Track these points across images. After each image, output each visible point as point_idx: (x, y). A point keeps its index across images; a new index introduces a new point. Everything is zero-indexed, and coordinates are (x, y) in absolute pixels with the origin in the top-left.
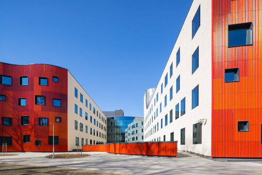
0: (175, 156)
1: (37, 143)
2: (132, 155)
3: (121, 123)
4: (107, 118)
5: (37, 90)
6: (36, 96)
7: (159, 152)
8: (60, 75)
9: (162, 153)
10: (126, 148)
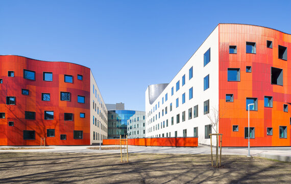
0: (196, 147)
1: (63, 137)
2: (163, 146)
3: (122, 117)
4: (108, 111)
5: (63, 87)
6: (61, 92)
7: (185, 144)
8: (83, 74)
9: (187, 145)
10: (158, 141)
